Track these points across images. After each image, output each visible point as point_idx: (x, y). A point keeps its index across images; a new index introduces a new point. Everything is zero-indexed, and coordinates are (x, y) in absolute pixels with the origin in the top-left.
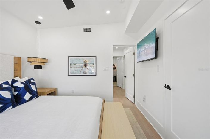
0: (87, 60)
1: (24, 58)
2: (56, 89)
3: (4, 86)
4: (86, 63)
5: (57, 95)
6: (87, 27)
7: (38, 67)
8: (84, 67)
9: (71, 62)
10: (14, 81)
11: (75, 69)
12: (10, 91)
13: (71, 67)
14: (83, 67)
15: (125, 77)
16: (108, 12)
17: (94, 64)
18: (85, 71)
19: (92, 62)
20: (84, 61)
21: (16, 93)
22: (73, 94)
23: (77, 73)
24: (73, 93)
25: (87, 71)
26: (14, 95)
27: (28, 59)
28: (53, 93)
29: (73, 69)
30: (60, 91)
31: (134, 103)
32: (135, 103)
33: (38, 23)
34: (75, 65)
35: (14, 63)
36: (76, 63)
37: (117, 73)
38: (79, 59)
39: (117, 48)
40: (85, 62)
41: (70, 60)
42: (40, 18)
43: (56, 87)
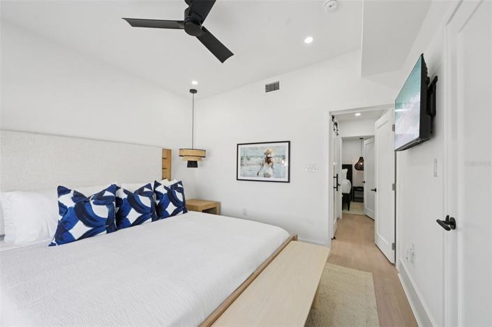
0: (271, 150)
1: (175, 149)
2: (219, 204)
3: (146, 190)
4: (269, 156)
5: (220, 214)
6: (271, 81)
7: (192, 164)
8: (266, 164)
9: (243, 155)
10: (157, 184)
11: (249, 167)
12: (151, 197)
13: (242, 165)
14: (263, 165)
15: (375, 190)
16: (309, 40)
17: (284, 159)
18: (267, 171)
19: (282, 154)
20: (265, 152)
21: (158, 202)
22: (244, 216)
23: (252, 176)
24: (245, 214)
25: (270, 171)
26: (156, 204)
27: (180, 152)
28: (212, 210)
29: (245, 168)
30: (224, 207)
31: (394, 265)
32: (397, 264)
33: (193, 91)
34: (249, 159)
35: (163, 158)
36: (251, 157)
37: (365, 180)
38: (256, 148)
39: (358, 115)
40: (267, 153)
41: (241, 150)
42: (195, 84)
43: (217, 200)
